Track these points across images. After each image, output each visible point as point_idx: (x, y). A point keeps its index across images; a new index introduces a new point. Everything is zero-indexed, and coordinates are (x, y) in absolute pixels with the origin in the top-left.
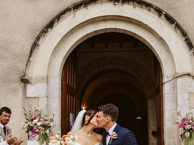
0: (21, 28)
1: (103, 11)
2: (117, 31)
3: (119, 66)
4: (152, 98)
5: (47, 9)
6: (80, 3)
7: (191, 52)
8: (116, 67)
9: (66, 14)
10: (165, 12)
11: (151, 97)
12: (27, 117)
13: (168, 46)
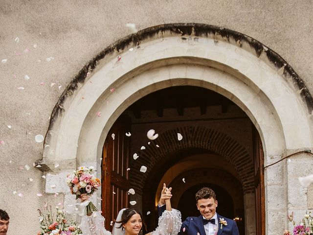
0: (37, 84)
1: (164, 51)
2: (189, 84)
3: (200, 143)
4: (251, 191)
5: (76, 51)
6: (127, 38)
7: (311, 114)
8: (196, 145)
9: (105, 57)
10: (267, 47)
11: (250, 189)
12: (44, 225)
13: (272, 105)
